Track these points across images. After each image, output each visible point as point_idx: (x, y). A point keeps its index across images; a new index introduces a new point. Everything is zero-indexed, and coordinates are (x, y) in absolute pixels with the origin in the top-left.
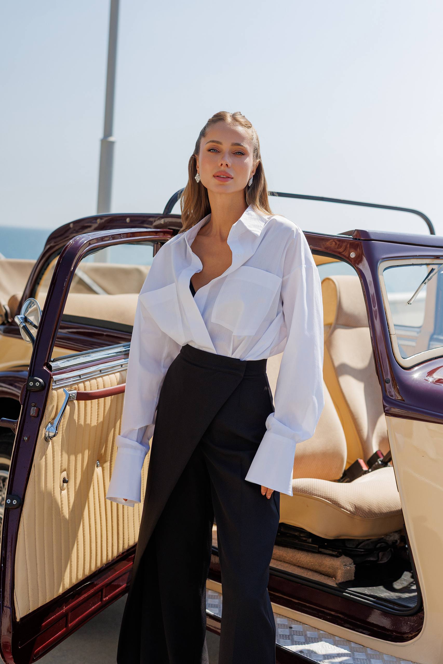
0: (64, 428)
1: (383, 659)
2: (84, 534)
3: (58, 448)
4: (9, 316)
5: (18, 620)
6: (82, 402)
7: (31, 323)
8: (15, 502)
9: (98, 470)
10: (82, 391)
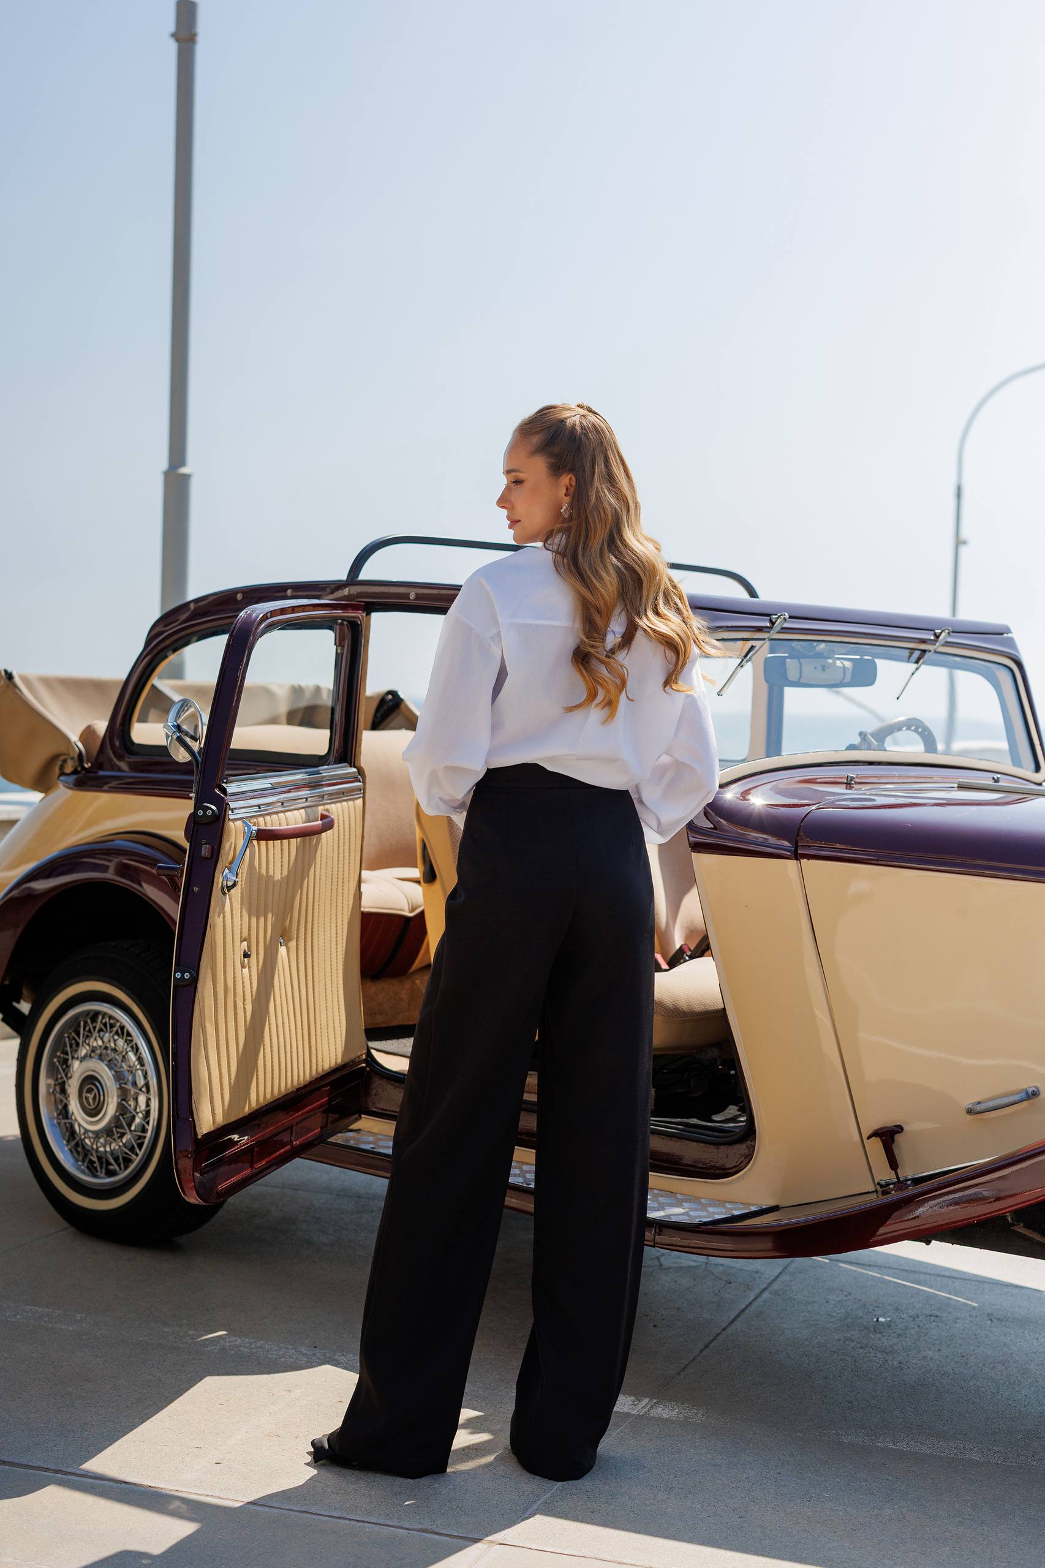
0: (244, 878)
3: (237, 905)
4: (85, 758)
5: (199, 1137)
6: (263, 843)
7: (187, 734)
8: (187, 976)
9: (282, 950)
10: (263, 827)
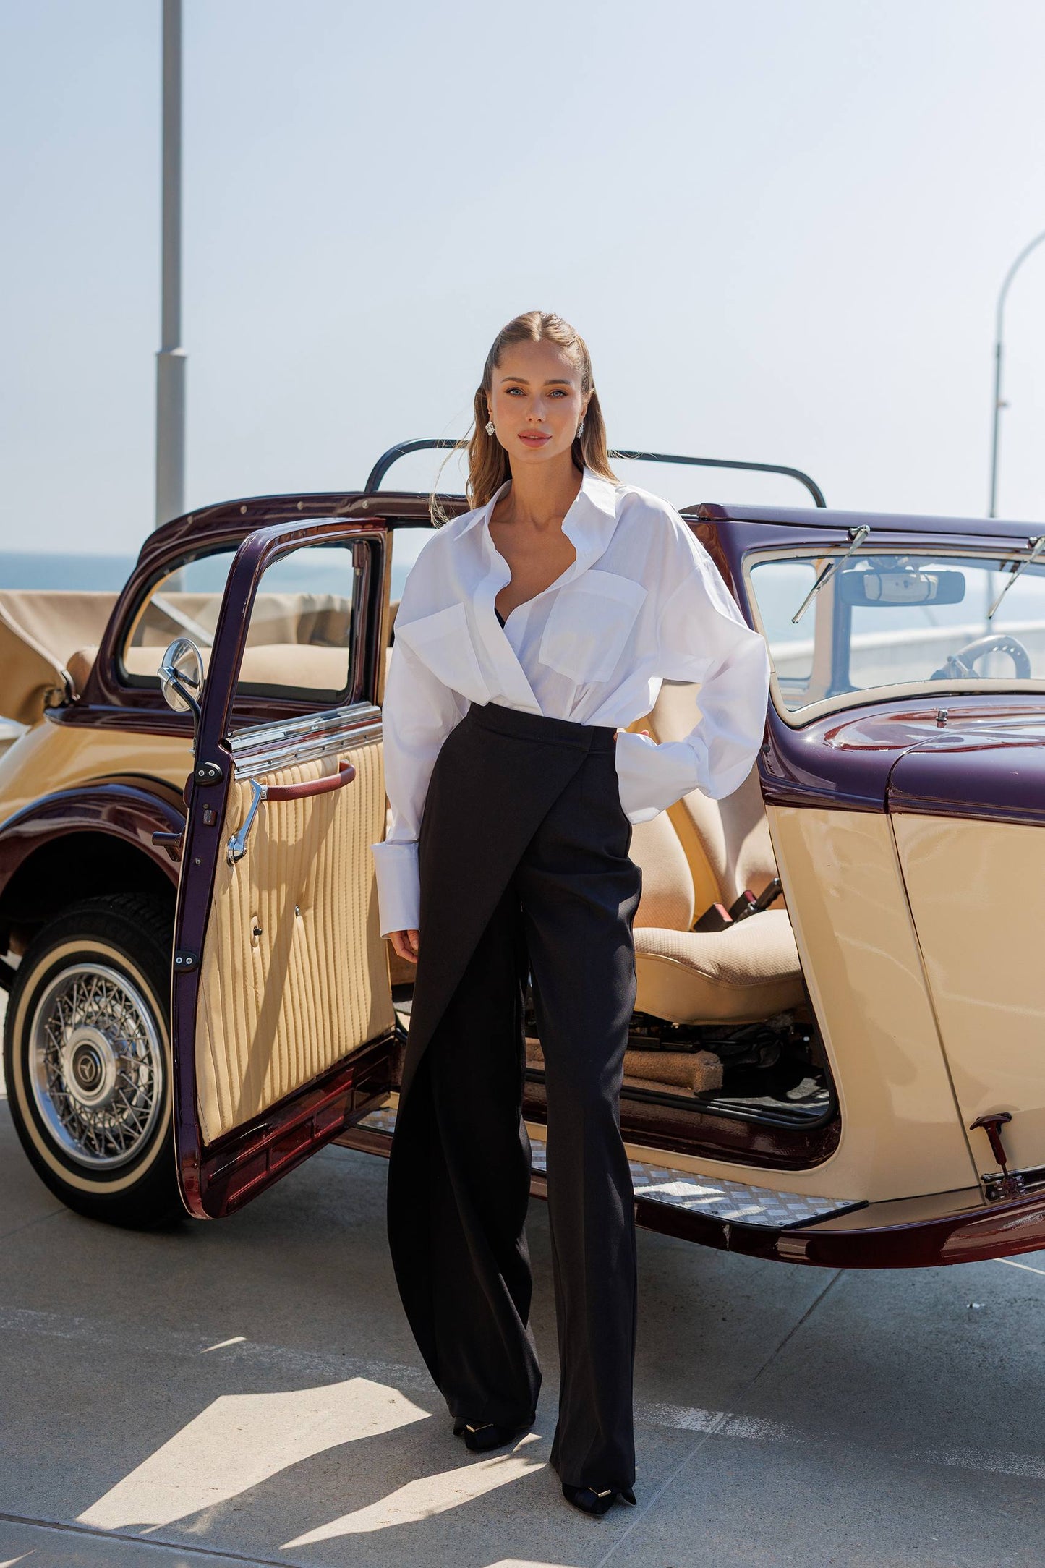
0: (253, 846)
1: (778, 1197)
2: (286, 1020)
3: (245, 878)
4: (73, 690)
5: (206, 1145)
6: (274, 804)
7: (185, 679)
8: (189, 961)
9: (298, 921)
10: (274, 786)
